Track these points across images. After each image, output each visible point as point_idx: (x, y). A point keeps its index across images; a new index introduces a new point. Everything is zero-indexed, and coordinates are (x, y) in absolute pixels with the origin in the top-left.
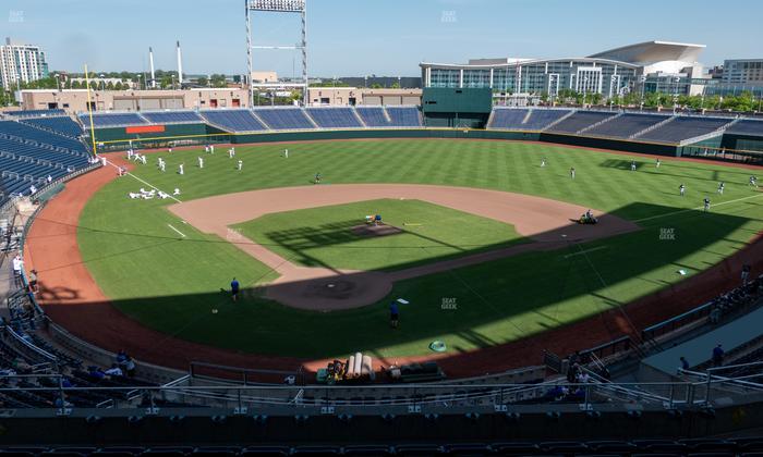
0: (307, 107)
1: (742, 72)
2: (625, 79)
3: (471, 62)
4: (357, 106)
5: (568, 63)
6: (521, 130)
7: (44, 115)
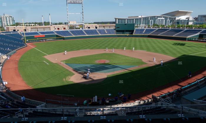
0: (84, 29)
1: (203, 18)
2: (171, 21)
3: (129, 17)
4: (97, 29)
5: (155, 17)
6: (143, 35)
7: (12, 33)
